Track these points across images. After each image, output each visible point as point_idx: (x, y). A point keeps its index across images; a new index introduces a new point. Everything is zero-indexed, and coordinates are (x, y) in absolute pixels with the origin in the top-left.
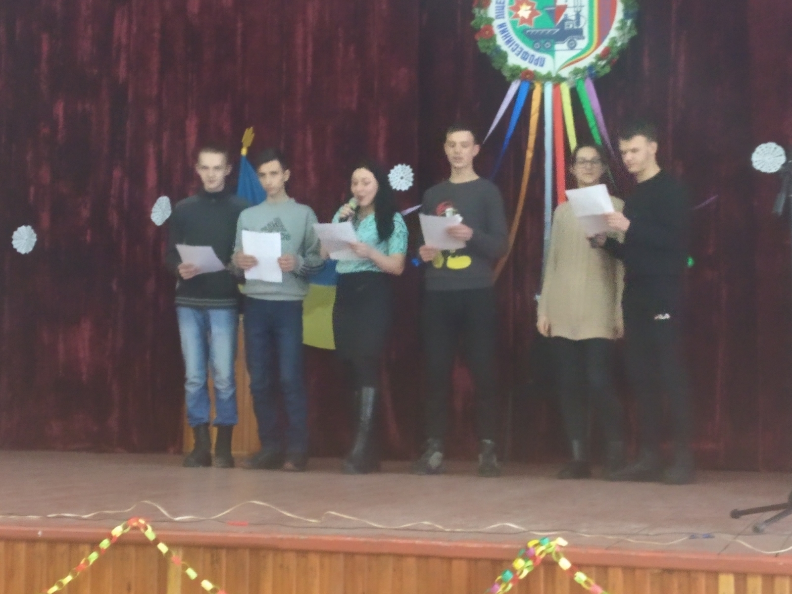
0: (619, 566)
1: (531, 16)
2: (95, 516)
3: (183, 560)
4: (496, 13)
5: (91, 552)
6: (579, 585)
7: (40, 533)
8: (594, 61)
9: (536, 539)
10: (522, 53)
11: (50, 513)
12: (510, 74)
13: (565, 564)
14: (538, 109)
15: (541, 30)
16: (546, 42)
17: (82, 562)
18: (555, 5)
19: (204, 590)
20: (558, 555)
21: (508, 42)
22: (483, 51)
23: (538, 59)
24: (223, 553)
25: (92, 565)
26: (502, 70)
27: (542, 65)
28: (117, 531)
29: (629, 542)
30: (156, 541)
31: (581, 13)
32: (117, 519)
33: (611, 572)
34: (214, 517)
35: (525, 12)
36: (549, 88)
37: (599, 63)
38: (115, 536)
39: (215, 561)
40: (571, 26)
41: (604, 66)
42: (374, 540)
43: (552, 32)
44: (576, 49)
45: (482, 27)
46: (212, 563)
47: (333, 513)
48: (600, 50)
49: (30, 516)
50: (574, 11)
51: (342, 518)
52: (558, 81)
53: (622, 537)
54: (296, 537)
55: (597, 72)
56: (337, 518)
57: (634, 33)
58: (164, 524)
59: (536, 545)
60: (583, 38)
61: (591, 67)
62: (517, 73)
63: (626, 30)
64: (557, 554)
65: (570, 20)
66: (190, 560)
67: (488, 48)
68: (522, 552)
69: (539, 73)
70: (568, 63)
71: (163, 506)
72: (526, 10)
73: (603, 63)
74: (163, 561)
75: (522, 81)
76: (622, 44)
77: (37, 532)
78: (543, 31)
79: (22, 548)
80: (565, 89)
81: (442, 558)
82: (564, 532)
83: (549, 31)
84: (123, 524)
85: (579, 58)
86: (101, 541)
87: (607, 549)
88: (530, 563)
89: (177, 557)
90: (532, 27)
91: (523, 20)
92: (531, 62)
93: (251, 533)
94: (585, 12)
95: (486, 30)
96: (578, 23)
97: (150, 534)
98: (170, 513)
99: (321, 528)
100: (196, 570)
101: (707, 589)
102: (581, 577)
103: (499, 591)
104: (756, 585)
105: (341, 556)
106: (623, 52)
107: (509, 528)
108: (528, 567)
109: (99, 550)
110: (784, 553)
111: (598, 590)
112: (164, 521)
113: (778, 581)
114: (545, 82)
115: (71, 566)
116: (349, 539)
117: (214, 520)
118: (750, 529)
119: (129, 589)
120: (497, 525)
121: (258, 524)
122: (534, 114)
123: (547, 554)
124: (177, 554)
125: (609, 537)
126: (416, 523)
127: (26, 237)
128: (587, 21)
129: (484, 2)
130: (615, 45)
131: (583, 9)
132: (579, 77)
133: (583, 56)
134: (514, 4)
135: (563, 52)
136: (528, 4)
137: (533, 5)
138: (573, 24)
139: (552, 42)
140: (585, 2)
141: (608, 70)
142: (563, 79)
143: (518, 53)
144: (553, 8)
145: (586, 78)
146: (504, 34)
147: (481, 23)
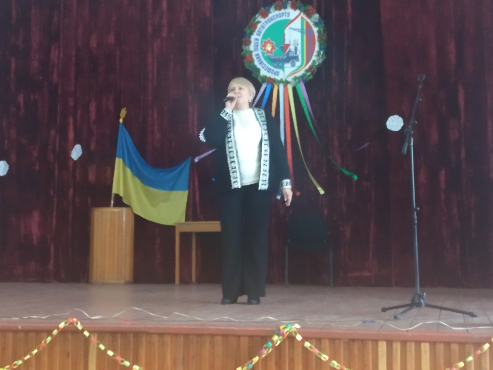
0: (327, 338)
1: (272, 49)
2: (48, 317)
3: (97, 340)
4: (254, 48)
5: (48, 337)
6: (307, 348)
7: (20, 327)
8: (305, 72)
9: (284, 325)
10: (267, 69)
11: (25, 316)
12: (261, 80)
13: (299, 338)
14: (276, 98)
16: (279, 63)
17: (43, 342)
19: (108, 356)
20: (295, 333)
22: (248, 68)
23: (276, 72)
24: (119, 336)
25: (48, 344)
26: (257, 78)
27: (278, 75)
28: (62, 325)
29: (332, 325)
30: (83, 330)
31: (297, 48)
32: (62, 319)
33: (323, 341)
34: (112, 316)
35: (269, 48)
36: (281, 87)
37: (307, 74)
38: (61, 328)
39: (114, 340)
40: (292, 54)
42: (199, 327)
43: (283, 58)
44: (295, 67)
45: (247, 55)
47: (177, 313)
48: (307, 67)
49: (14, 318)
50: (294, 46)
51: (181, 316)
52: (286, 83)
53: (328, 323)
54: (157, 326)
55: (306, 78)
56: (178, 316)
57: (325, 57)
58: (87, 321)
59: (284, 328)
60: (299, 61)
61: (303, 76)
62: (265, 79)
63: (321, 56)
65: (292, 52)
66: (101, 340)
67: (250, 66)
68: (277, 332)
69: (276, 79)
70: (291, 74)
71: (85, 311)
73: (309, 74)
74: (87, 341)
76: (319, 64)
77: (18, 326)
78: (278, 57)
79: (10, 336)
80: (290, 88)
81: (235, 336)
82: (297, 321)
83: (281, 57)
84: (65, 321)
85: (296, 71)
86: (52, 331)
87: (321, 329)
88: (281, 337)
89: (94, 339)
90: (273, 55)
91: (268, 52)
92: (272, 74)
93: (134, 324)
94: (299, 47)
95: (249, 57)
96: (296, 53)
97: (80, 327)
98: (89, 314)
99: (170, 321)
100: (104, 345)
101: (372, 349)
102: (307, 344)
103: (265, 353)
104: (397, 347)
105: (182, 337)
106: (319, 68)
107: (269, 319)
108: (280, 340)
109: (52, 335)
110: (411, 330)
111: (316, 351)
112: (86, 319)
113: (408, 344)
114: (280, 84)
115: (37, 344)
116: (186, 327)
117: (113, 318)
118: (392, 318)
119: (68, 356)
120: (262, 318)
121: (137, 320)
122: (274, 101)
123: (290, 333)
124: (94, 337)
125: (321, 323)
126: (220, 318)
128: (301, 52)
129: (248, 43)
130: (315, 64)
131: (298, 45)
132: (297, 81)
133: (298, 70)
134: (263, 43)
135: (288, 68)
136: (270, 43)
137: (272, 44)
138: (293, 53)
139: (283, 63)
140: (299, 42)
141: (312, 77)
142: (289, 83)
143: (265, 69)
144: (283, 45)
145: (300, 81)
146: (258, 60)
147: (246, 53)
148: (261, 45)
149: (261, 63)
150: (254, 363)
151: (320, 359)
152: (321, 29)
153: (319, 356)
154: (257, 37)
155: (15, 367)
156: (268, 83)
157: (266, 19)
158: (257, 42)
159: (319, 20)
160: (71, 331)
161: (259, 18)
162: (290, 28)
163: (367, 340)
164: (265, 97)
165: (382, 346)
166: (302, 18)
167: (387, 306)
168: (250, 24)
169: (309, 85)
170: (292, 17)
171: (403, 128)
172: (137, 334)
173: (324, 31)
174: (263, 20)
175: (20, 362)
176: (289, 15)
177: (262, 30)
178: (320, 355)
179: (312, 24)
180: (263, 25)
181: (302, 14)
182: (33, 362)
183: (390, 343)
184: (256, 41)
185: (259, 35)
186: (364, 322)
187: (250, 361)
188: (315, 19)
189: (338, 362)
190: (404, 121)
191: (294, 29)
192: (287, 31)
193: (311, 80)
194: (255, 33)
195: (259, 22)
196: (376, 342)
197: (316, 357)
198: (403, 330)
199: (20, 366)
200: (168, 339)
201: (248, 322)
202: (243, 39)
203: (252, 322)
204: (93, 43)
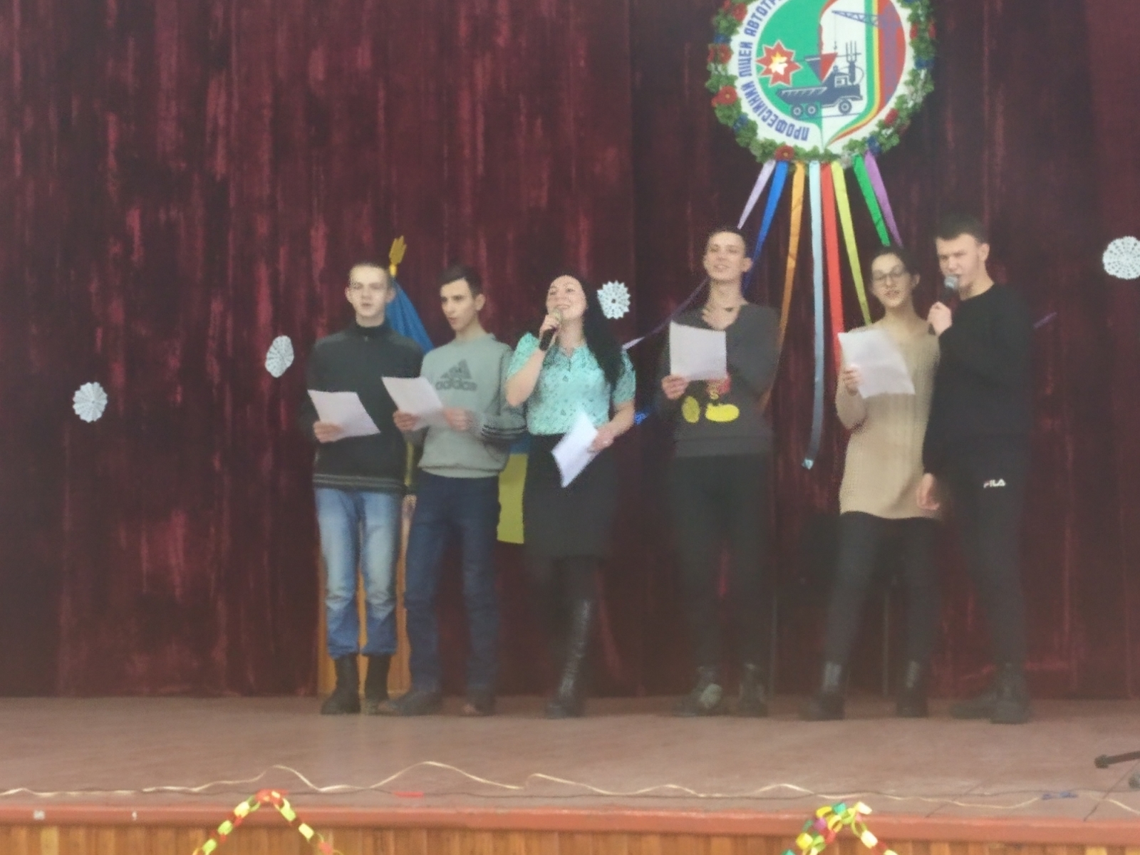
0: (944, 841)
1: (787, 71)
2: (208, 789)
3: (334, 847)
4: (740, 68)
5: (207, 839)
7: (134, 815)
8: (877, 129)
9: (827, 805)
10: (777, 121)
11: (147, 786)
12: (761, 152)
13: (869, 839)
14: (802, 199)
15: (801, 90)
16: (809, 107)
17: (195, 853)
18: (820, 55)
21: (756, 108)
22: (722, 121)
23: (799, 131)
24: (390, 837)
26: (750, 147)
27: (805, 138)
28: (242, 809)
29: (958, 806)
30: (297, 822)
31: (857, 64)
32: (242, 792)
33: (934, 849)
34: (373, 787)
35: (779, 65)
36: (815, 170)
37: (884, 132)
38: (240, 816)
39: (379, 847)
40: (841, 82)
41: (890, 136)
42: (601, 813)
43: (817, 91)
44: (851, 115)
45: (721, 88)
46: (376, 851)
47: (541, 775)
48: (883, 114)
49: (120, 792)
50: (848, 61)
51: (552, 782)
52: (827, 159)
53: (947, 800)
54: (492, 811)
55: (881, 145)
56: (545, 782)
57: (931, 88)
58: (306, 798)
59: (828, 814)
60: (861, 98)
61: (872, 140)
62: (771, 150)
63: (919, 85)
64: (858, 826)
65: (843, 74)
66: (344, 846)
67: (729, 117)
68: (810, 823)
69: (800, 149)
70: (840, 134)
71: (303, 772)
72: (781, 63)
73: (889, 131)
74: (307, 851)
75: (777, 162)
76: (915, 104)
77: (131, 813)
78: (805, 90)
79: (110, 837)
80: (837, 170)
81: (697, 835)
82: (865, 795)
83: (813, 90)
84: (251, 798)
85: (855, 126)
86: (217, 825)
87: (928, 816)
88: (820, 839)
89: (326, 844)
90: (790, 86)
91: (777, 77)
92: (788, 135)
93: (429, 806)
94: (861, 62)
95: (727, 93)
96: (853, 78)
97: (288, 813)
98: (311, 781)
99: (526, 797)
105: (556, 836)
106: (916, 115)
107: (787, 789)
108: (817, 845)
109: (217, 837)
112: (306, 793)
114: (810, 161)
116: (565, 812)
117: (376, 789)
118: (1125, 784)
120: (770, 787)
121: (435, 795)
122: (796, 206)
123: (844, 826)
124: (326, 840)
125: (930, 800)
126: (657, 787)
127: (93, 399)
128: (865, 76)
129: (722, 54)
130: (905, 106)
131: (859, 58)
132: (857, 152)
133: (861, 123)
134: (765, 55)
135: (833, 119)
136: (783, 54)
137: (788, 55)
138: (846, 79)
139: (816, 107)
140: (862, 48)
141: (895, 141)
142: (834, 157)
143: (770, 122)
144: (818, 59)
145: (866, 153)
146: (750, 98)
147: (718, 82)
148: (759, 58)
149: (758, 107)
152: (920, 12)
154: (748, 39)
156: (779, 159)
158: (748, 50)
160: (267, 825)
162: (836, 12)
163: (1055, 845)
167: (1111, 752)
168: (727, 4)
169: (888, 164)
172: (438, 830)
173: (928, 17)
177: (760, 20)
180: (764, 7)
184: (743, 50)
186: (1047, 796)
191: (846, 15)
192: (827, 20)
193: (893, 150)
194: (741, 30)
196: (1078, 849)
200: (517, 842)
201: (732, 799)
202: (710, 46)
203: (742, 798)
204: (318, 68)
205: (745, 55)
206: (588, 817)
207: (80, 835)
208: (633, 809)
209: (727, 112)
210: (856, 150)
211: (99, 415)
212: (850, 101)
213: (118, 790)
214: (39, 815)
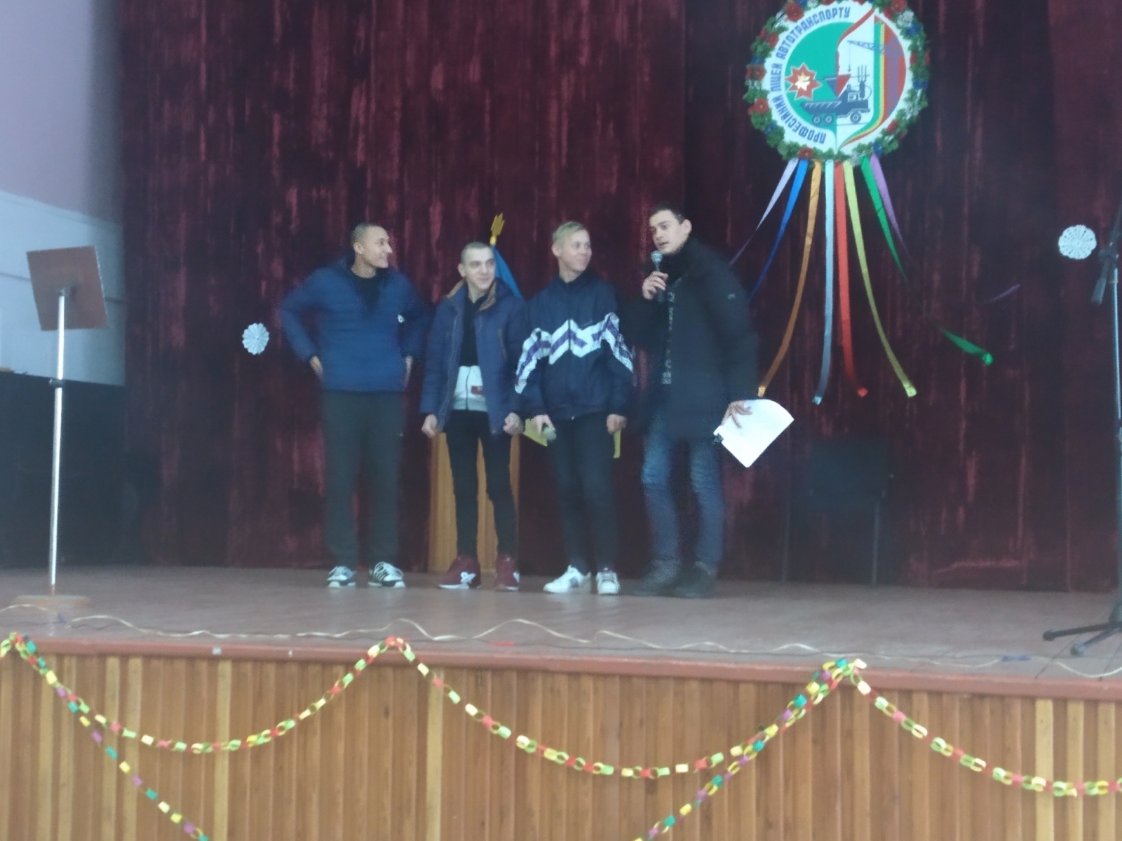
0: (924, 691)
1: (810, 87)
2: (346, 636)
3: (444, 683)
4: (771, 85)
5: (346, 673)
6: (880, 712)
7: (290, 653)
8: (880, 136)
9: (830, 661)
10: (800, 129)
11: (300, 632)
12: (787, 152)
13: (864, 688)
14: (818, 190)
15: (820, 103)
16: (826, 117)
17: (336, 684)
18: (836, 75)
19: (468, 715)
20: (856, 680)
21: (784, 117)
22: (757, 127)
23: (818, 136)
24: (489, 675)
25: (347, 688)
26: (778, 148)
27: (822, 142)
28: (374, 651)
29: (935, 664)
30: (416, 662)
31: (866, 83)
32: (373, 639)
33: (915, 697)
34: (475, 637)
35: (803, 83)
36: (830, 167)
37: (886, 138)
38: (372, 656)
39: (479, 684)
40: (853, 98)
41: (891, 142)
42: (653, 662)
43: (832, 106)
44: (860, 123)
45: (756, 100)
46: (477, 685)
47: (606, 632)
48: (886, 124)
49: (278, 636)
50: (859, 80)
51: (615, 638)
52: (840, 159)
53: (927, 660)
54: (568, 657)
55: (884, 149)
56: (610, 638)
57: (925, 104)
58: (424, 644)
59: (832, 668)
60: (869, 111)
61: (878, 142)
62: (794, 150)
63: (916, 101)
64: (856, 677)
65: (854, 91)
66: (452, 683)
67: (762, 124)
68: (817, 674)
69: (819, 150)
70: (851, 139)
71: (421, 625)
72: (804, 81)
73: (891, 138)
74: (424, 683)
75: (800, 160)
76: (912, 117)
77: (287, 652)
78: (824, 103)
79: (271, 669)
80: (848, 168)
81: (728, 681)
82: (861, 654)
83: (831, 103)
84: (380, 643)
85: (862, 133)
86: (354, 663)
87: (912, 671)
88: (825, 687)
89: (438, 680)
90: (811, 99)
91: (801, 92)
92: (809, 139)
93: (518, 653)
94: (870, 82)
95: (761, 104)
96: (862, 94)
97: (409, 655)
98: (428, 632)
99: (594, 648)
100: (459, 693)
101: (1023, 716)
102: (882, 703)
103: (791, 718)
104: (1077, 712)
105: (617, 679)
106: (912, 126)
107: (799, 649)
108: (823, 692)
109: (354, 671)
110: (1108, 677)
111: (902, 717)
112: (422, 641)
113: (1102, 708)
114: (826, 160)
115: (324, 689)
116: (626, 660)
117: (479, 639)
118: (1067, 652)
119: (387, 713)
120: (785, 647)
121: (524, 644)
122: (814, 196)
123: (844, 678)
124: (439, 676)
125: (912, 660)
126: (696, 644)
127: (257, 337)
128: (873, 92)
129: (758, 73)
131: (867, 78)
132: (864, 154)
133: (868, 131)
134: (792, 74)
135: (845, 127)
136: (807, 74)
137: (812, 75)
138: (857, 95)
139: (833, 117)
140: (870, 71)
141: (895, 146)
142: (845, 157)
143: (795, 129)
144: (834, 79)
145: (871, 154)
146: (781, 108)
147: (754, 96)
148: (787, 77)
149: (786, 116)
150: (767, 738)
151: (910, 734)
152: (918, 43)
153: (905, 726)
154: (778, 61)
155: (281, 733)
156: (801, 158)
157: (799, 22)
158: (778, 70)
159: (913, 22)
160: (392, 665)
161: (783, 21)
162: (851, 42)
163: (1011, 696)
164: (793, 188)
165: (1045, 711)
166: (877, 19)
167: (1056, 629)
168: (763, 32)
169: (889, 162)
170: (854, 19)
171: (1095, 252)
172: (525, 672)
173: (925, 48)
174: (791, 25)
175: (291, 724)
176: (847, 16)
177: (789, 46)
178: (911, 726)
179: (897, 32)
180: (792, 35)
181: (877, 10)
182: (318, 724)
183: (1061, 703)
184: (775, 70)
185: (782, 57)
187: (760, 734)
188: (905, 21)
189: (948, 742)
190: (1097, 238)
191: (858, 44)
192: (843, 48)
193: (894, 153)
194: (773, 53)
195: (782, 29)
196: (1030, 700)
197: (901, 728)
198: (1092, 676)
199: (291, 731)
200: (588, 684)
201: (756, 654)
202: (748, 66)
203: (763, 654)
204: (438, 80)
205: (776, 73)
206: (643, 664)
207: (248, 667)
208: (678, 659)
209: (760, 120)
210: (864, 152)
211: (263, 349)
212: (860, 112)
213: (277, 634)
214: (217, 651)
